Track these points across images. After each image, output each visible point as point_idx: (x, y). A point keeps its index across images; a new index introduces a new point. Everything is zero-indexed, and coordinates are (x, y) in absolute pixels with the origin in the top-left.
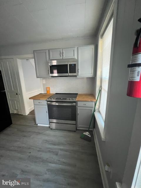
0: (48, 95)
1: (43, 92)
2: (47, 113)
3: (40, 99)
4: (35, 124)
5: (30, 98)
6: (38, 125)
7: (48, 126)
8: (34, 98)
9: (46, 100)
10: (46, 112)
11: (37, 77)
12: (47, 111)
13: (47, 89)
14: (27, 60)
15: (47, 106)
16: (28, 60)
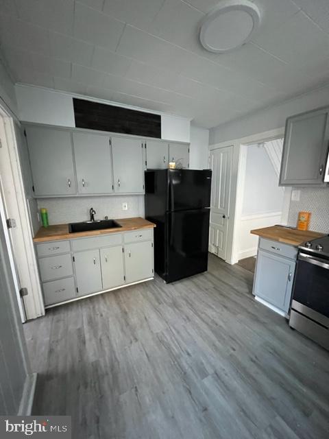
0: (301, 233)
1: (285, 224)
2: (289, 279)
3: (277, 240)
4: (248, 293)
5: (253, 232)
6: (256, 298)
7: (283, 314)
8: (262, 233)
9: (296, 247)
10: (289, 276)
11: (280, 184)
12: (292, 275)
13: (299, 217)
14: (259, 144)
15: (295, 263)
16: (261, 145)
